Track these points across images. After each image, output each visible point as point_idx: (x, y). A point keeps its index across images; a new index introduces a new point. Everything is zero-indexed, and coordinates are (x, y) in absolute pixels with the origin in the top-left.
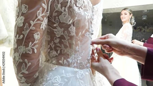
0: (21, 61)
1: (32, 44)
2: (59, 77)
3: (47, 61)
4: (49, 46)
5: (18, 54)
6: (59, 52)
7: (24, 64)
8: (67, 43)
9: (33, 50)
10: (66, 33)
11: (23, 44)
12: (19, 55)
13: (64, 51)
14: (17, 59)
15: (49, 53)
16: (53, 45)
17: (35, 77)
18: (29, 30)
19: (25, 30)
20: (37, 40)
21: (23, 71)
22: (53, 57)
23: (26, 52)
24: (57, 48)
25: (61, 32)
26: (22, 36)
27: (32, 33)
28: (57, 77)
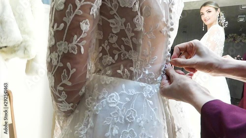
0: (62, 65)
1: (77, 38)
2: (117, 93)
3: (98, 71)
4: (101, 47)
5: (57, 54)
6: (116, 57)
7: (65, 70)
8: (129, 42)
9: (79, 48)
10: (130, 27)
11: (64, 39)
12: (59, 56)
13: (125, 55)
14: (55, 63)
15: (101, 59)
16: (107, 46)
17: (81, 93)
18: (73, 16)
19: (67, 16)
20: (85, 32)
21: (64, 82)
22: (107, 65)
23: (68, 50)
24: (115, 52)
25: (120, 24)
26: (62, 25)
27: (77, 20)
28: (114, 94)
